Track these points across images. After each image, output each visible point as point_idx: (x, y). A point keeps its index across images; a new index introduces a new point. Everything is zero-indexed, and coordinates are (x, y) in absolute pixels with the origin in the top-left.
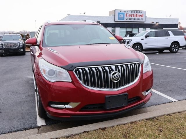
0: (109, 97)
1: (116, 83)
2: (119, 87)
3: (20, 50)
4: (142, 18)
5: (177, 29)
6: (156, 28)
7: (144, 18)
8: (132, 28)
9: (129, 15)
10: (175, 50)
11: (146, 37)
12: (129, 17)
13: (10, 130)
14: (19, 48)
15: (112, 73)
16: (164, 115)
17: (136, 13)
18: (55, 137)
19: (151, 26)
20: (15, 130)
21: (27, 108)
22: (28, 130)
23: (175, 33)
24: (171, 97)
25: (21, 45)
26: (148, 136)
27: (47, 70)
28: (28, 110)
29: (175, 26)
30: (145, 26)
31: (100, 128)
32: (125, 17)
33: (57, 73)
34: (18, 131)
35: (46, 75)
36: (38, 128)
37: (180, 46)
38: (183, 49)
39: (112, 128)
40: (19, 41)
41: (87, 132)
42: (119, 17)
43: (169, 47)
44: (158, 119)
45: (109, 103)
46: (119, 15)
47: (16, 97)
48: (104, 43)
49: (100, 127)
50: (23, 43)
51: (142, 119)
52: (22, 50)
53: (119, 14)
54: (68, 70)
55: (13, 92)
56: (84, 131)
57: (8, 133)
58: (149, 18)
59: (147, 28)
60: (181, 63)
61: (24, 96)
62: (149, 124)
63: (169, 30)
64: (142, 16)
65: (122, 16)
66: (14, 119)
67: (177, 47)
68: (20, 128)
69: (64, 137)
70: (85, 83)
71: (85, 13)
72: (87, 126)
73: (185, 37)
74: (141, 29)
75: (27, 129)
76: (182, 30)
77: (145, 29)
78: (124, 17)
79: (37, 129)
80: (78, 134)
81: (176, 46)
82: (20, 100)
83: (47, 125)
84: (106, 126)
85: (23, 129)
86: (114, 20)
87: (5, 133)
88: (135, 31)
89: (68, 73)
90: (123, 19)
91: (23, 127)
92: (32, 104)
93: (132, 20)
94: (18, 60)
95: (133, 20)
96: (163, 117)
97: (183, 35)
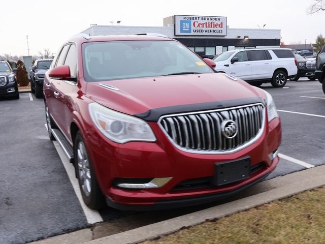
0: (222, 166)
1: (230, 140)
2: (236, 146)
3: (10, 90)
4: (221, 29)
5: (279, 47)
6: (244, 46)
7: (224, 29)
8: (205, 47)
9: (199, 25)
10: (281, 83)
11: (233, 61)
12: (198, 28)
13: (41, 235)
14: (8, 87)
15: (224, 123)
16: (306, 191)
17: (210, 21)
18: (134, 241)
19: (236, 42)
20: (50, 234)
21: (59, 193)
22: (74, 233)
23: (280, 54)
24: (301, 160)
25: (11, 80)
26: (292, 227)
27: (109, 122)
28: (62, 196)
29: (276, 42)
30: (226, 43)
31: (207, 221)
32: (193, 28)
33: (127, 128)
34: (55, 235)
35: (107, 132)
36: (91, 227)
37: (289, 75)
38: (291, 80)
39: (227, 219)
40: (6, 74)
41: (188, 228)
42: (181, 28)
43: (271, 77)
44: (297, 199)
45: (221, 175)
46: (181, 25)
47: (30, 174)
48: (190, 71)
49: (207, 218)
50: (14, 77)
51: (272, 199)
52: (12, 90)
53: (182, 22)
54: (148, 121)
55: (23, 166)
56: (181, 227)
57: (39, 239)
58: (231, 29)
59: (229, 47)
60: (297, 103)
61: (47, 173)
62: (287, 208)
63: (270, 49)
64: (221, 25)
65: (187, 25)
66: (40, 214)
67: (284, 78)
68: (57, 230)
69: (151, 240)
70: (178, 143)
71: (119, 22)
72: (183, 217)
73: (296, 61)
74: (219, 48)
75: (72, 231)
76: (291, 49)
77: (226, 48)
78: (190, 29)
79: (89, 230)
80: (173, 233)
81: (282, 76)
82: (40, 181)
83: (105, 221)
84: (217, 215)
85: (64, 230)
86: (173, 33)
87: (33, 241)
88: (209, 51)
89: (147, 126)
90: (190, 31)
91: (63, 228)
92: (66, 185)
93: (204, 34)
94: (8, 108)
95: (206, 33)
96: (304, 194)
97: (293, 56)
